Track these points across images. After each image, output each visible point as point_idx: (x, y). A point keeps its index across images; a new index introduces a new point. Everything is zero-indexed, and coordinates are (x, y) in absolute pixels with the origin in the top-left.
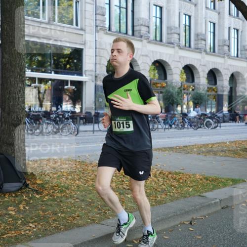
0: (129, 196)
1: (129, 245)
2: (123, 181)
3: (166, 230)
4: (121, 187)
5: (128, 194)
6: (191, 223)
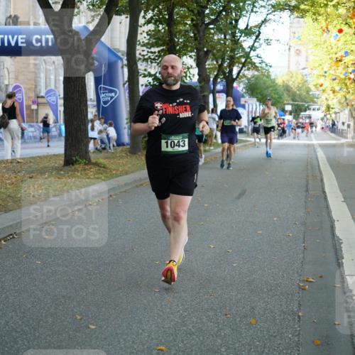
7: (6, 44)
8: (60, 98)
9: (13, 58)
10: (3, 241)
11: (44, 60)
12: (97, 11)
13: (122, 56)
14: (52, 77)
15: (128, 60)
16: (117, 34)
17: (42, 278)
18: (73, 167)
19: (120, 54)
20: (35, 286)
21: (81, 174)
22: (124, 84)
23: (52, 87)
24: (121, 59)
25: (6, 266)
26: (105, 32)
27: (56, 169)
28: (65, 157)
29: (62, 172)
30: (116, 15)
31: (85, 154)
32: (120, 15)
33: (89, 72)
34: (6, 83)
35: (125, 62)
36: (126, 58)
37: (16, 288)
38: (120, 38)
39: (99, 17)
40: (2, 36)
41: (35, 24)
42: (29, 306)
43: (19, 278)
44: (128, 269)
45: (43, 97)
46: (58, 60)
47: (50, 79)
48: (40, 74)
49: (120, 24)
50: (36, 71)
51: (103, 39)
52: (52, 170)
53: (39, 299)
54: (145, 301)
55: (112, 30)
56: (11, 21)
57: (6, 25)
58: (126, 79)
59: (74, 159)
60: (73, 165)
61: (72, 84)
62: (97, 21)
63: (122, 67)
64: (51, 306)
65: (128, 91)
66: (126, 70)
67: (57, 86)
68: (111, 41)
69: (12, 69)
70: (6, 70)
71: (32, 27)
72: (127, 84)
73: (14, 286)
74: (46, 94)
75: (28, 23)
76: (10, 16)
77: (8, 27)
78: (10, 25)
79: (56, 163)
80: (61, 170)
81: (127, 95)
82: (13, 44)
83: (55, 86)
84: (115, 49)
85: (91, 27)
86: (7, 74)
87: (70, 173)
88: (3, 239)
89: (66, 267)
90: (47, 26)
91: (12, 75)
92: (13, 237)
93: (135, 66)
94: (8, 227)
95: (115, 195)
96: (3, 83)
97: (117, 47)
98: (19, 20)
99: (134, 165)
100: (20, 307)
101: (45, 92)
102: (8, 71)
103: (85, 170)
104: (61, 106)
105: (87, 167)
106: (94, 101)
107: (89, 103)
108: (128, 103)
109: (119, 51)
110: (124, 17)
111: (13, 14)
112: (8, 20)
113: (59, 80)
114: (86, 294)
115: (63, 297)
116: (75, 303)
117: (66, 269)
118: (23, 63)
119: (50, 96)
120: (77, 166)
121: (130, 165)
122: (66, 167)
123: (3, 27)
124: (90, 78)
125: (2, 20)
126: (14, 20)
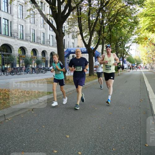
0: (7, 101)
1: (7, 121)
2: (5, 95)
3: (22, 113)
4: (4, 98)
5: (7, 100)
6: (33, 110)
18: (91, 76)
24: (100, 54)
26: (97, 48)
28: (89, 74)
30: (99, 45)
31: (93, 74)
41: (83, 47)
46: (88, 54)
49: (100, 47)
51: (97, 50)
59: (91, 74)
62: (95, 46)
71: (82, 48)
75: (81, 47)
84: (99, 52)
85: (94, 47)
90: (85, 48)
98: (79, 47)
103: (93, 77)
111: (78, 45)
122: (89, 76)
123: (76, 48)
124: (94, 58)
125: (76, 47)
126: (78, 47)
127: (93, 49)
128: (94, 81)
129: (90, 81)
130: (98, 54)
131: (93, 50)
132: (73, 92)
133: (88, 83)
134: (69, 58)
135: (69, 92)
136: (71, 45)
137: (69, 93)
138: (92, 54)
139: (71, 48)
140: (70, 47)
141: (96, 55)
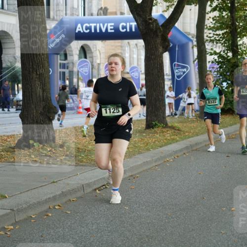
7: (98, 31)
8: (142, 74)
9: (104, 41)
10: (97, 191)
11: (128, 43)
12: (171, 2)
13: (192, 39)
14: (135, 56)
15: (197, 41)
16: (188, 20)
17: (130, 220)
18: (153, 130)
19: (190, 37)
20: (124, 227)
21: (160, 136)
22: (194, 61)
23: (135, 64)
24: (192, 41)
25: (101, 211)
26: (178, 19)
27: (139, 132)
28: (147, 121)
29: (144, 134)
30: (187, 4)
31: (162, 120)
32: (191, 5)
33: (165, 52)
34: (98, 61)
35: (195, 43)
36: (195, 39)
37: (109, 229)
38: (190, 23)
39: (173, 7)
40: (95, 24)
41: (122, 14)
42: (120, 243)
43: (112, 221)
44: (200, 214)
45: (128, 73)
46: (141, 42)
47: (133, 58)
48: (125, 54)
49: (191, 13)
50: (122, 52)
51: (176, 25)
52: (136, 132)
53: (128, 238)
54: (214, 241)
55: (184, 17)
56: (102, 12)
57: (98, 15)
58: (196, 57)
59: (154, 123)
60: (153, 128)
61: (152, 62)
62: (171, 10)
63: (193, 48)
64: (137, 244)
65: (197, 67)
66: (195, 50)
67: (139, 63)
68: (183, 26)
69: (103, 51)
70: (98, 52)
71: (119, 16)
72: (197, 60)
73: (108, 227)
74: (130, 70)
75: (116, 13)
76: (101, 8)
77: (99, 17)
78: (101, 15)
79: (139, 127)
80: (144, 132)
81: (197, 70)
82: (104, 30)
83: (138, 64)
84: (186, 33)
85: (167, 15)
86: (99, 55)
87: (151, 135)
88: (98, 188)
89: (149, 212)
90: (131, 16)
91: (103, 56)
92: (106, 187)
93: (203, 46)
94: (101, 179)
95: (188, 153)
96: (96, 62)
97: (188, 31)
98: (109, 11)
99: (203, 128)
100: (112, 244)
101: (129, 69)
102: (100, 52)
103: (163, 132)
104: (142, 80)
105: (164, 130)
106: (169, 76)
107: (165, 77)
108: (198, 77)
109: (189, 34)
110: (193, 5)
112: (100, 11)
113: (141, 59)
114: (166, 234)
115: (147, 236)
116: (156, 242)
117: (149, 214)
118: (112, 46)
119: (133, 72)
120: (156, 129)
121: (200, 128)
122: (147, 130)
123: (95, 17)
124: (166, 56)
125: (95, 11)
126: (105, 11)
127: (161, 22)
128: (165, 148)
129: (148, 150)
130: (184, 40)
131: (162, 25)
132: (79, 194)
133: (140, 156)
134: (66, 58)
135: (64, 194)
136: (76, 6)
137: (65, 200)
138: (159, 41)
139: (75, 17)
140: (72, 14)
141: (174, 46)
